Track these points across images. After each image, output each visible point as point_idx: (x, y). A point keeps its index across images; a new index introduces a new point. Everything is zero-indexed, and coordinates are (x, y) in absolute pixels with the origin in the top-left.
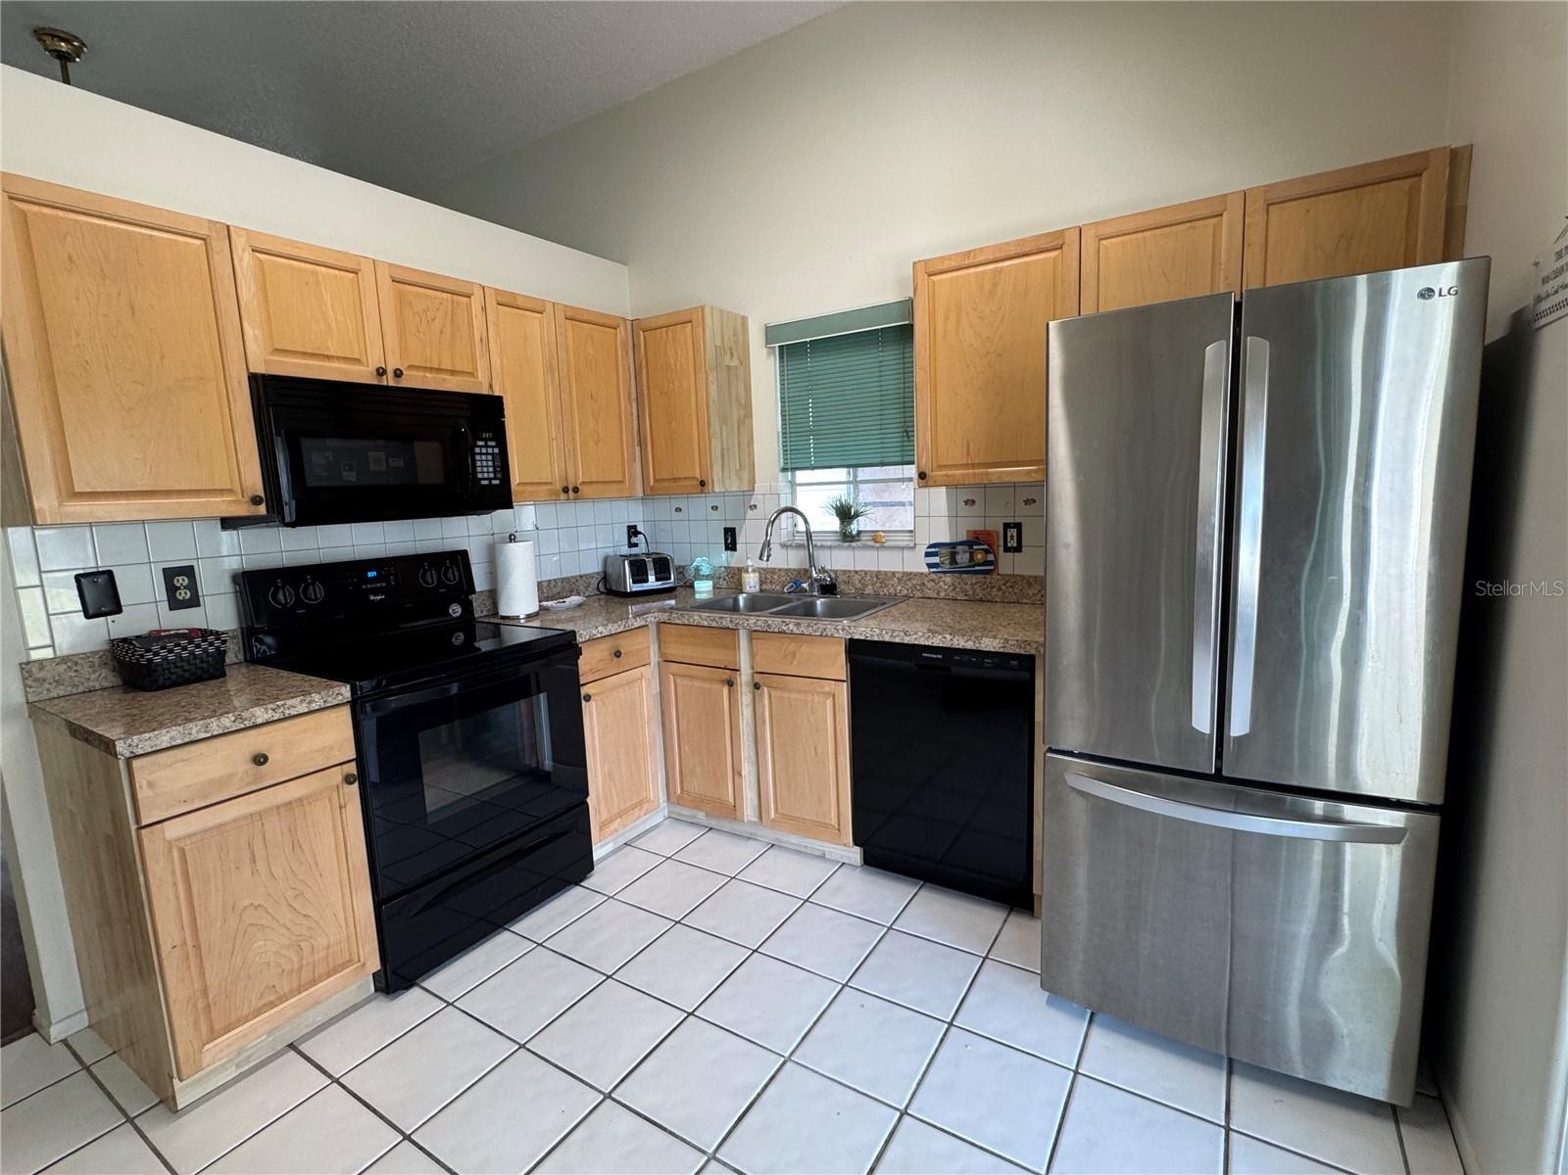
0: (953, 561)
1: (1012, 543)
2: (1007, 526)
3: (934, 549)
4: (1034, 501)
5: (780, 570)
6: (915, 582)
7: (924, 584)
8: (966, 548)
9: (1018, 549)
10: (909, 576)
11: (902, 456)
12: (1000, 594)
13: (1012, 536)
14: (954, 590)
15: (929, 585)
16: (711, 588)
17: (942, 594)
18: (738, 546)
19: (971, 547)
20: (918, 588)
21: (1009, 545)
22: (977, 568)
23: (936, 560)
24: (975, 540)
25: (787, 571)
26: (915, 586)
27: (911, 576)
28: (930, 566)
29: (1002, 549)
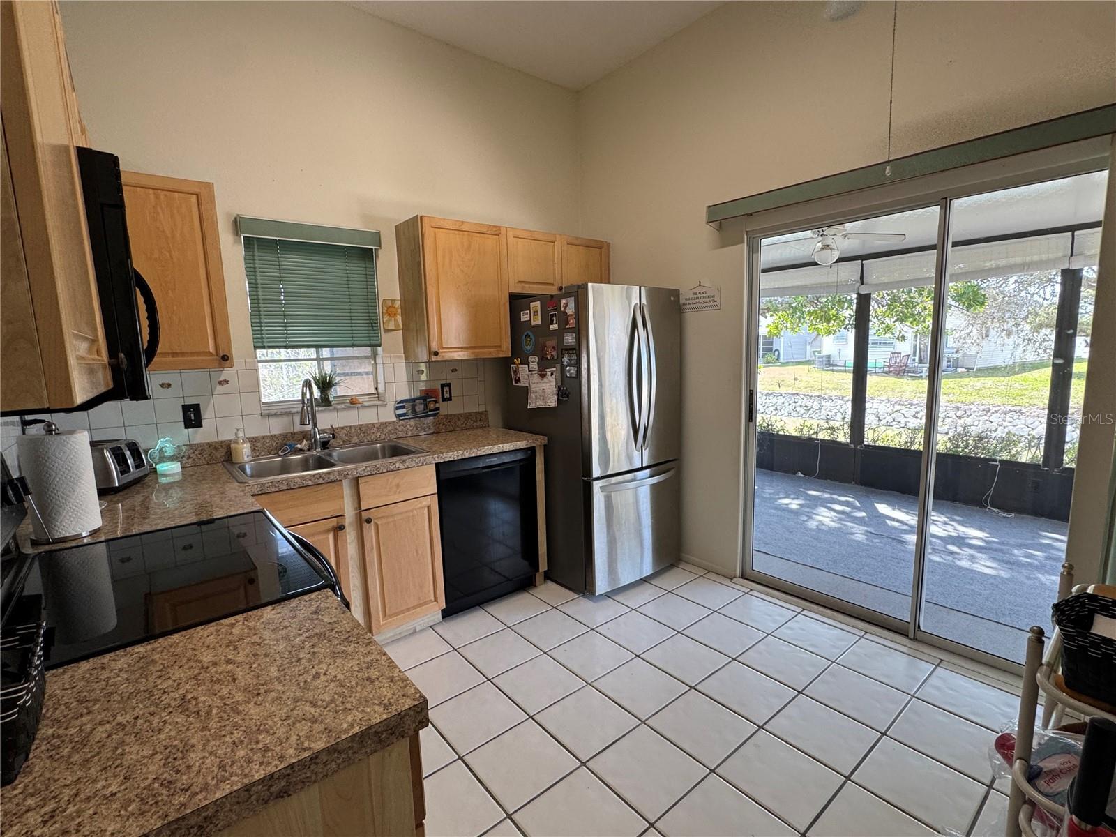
0: (414, 411)
1: (447, 396)
2: (443, 386)
3: (401, 404)
4: (456, 370)
5: (263, 437)
6: (390, 428)
7: (396, 429)
8: (422, 401)
9: (450, 399)
10: (385, 424)
11: (370, 340)
12: (444, 427)
13: (446, 392)
14: (417, 429)
15: (400, 429)
16: (180, 470)
17: (410, 434)
18: (204, 422)
19: (425, 400)
20: (393, 432)
21: (445, 397)
22: (429, 413)
23: (403, 411)
24: (427, 396)
25: (273, 437)
26: (390, 431)
27: (387, 424)
28: (398, 416)
29: (441, 399)
